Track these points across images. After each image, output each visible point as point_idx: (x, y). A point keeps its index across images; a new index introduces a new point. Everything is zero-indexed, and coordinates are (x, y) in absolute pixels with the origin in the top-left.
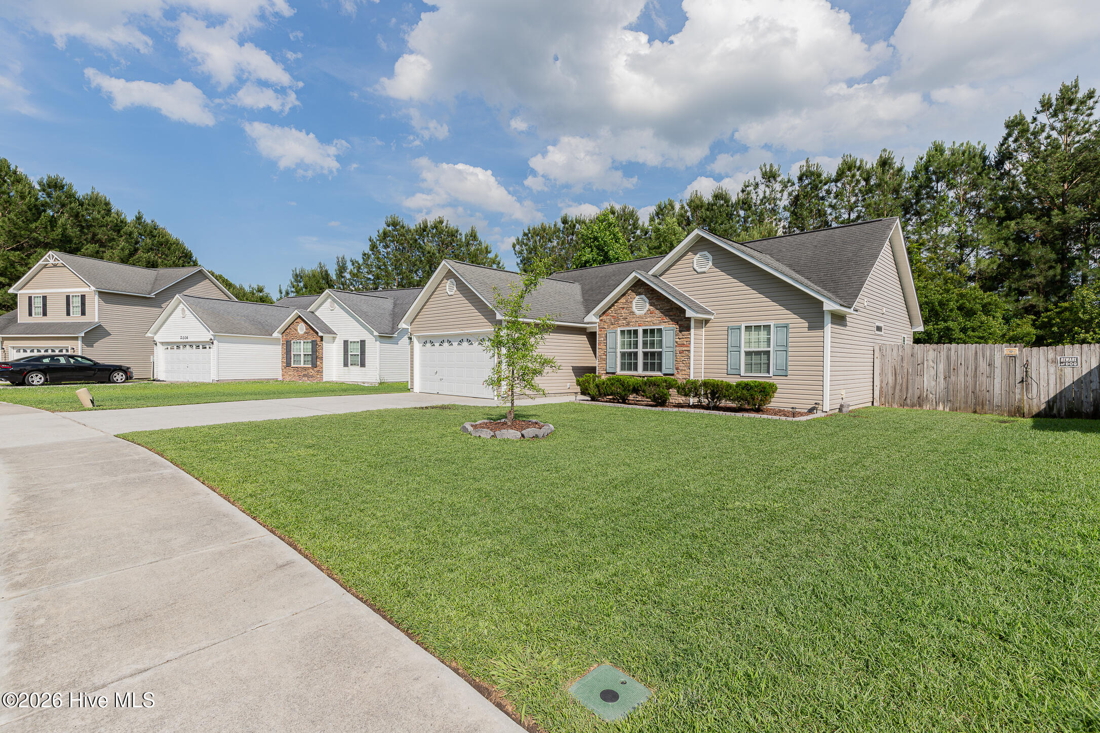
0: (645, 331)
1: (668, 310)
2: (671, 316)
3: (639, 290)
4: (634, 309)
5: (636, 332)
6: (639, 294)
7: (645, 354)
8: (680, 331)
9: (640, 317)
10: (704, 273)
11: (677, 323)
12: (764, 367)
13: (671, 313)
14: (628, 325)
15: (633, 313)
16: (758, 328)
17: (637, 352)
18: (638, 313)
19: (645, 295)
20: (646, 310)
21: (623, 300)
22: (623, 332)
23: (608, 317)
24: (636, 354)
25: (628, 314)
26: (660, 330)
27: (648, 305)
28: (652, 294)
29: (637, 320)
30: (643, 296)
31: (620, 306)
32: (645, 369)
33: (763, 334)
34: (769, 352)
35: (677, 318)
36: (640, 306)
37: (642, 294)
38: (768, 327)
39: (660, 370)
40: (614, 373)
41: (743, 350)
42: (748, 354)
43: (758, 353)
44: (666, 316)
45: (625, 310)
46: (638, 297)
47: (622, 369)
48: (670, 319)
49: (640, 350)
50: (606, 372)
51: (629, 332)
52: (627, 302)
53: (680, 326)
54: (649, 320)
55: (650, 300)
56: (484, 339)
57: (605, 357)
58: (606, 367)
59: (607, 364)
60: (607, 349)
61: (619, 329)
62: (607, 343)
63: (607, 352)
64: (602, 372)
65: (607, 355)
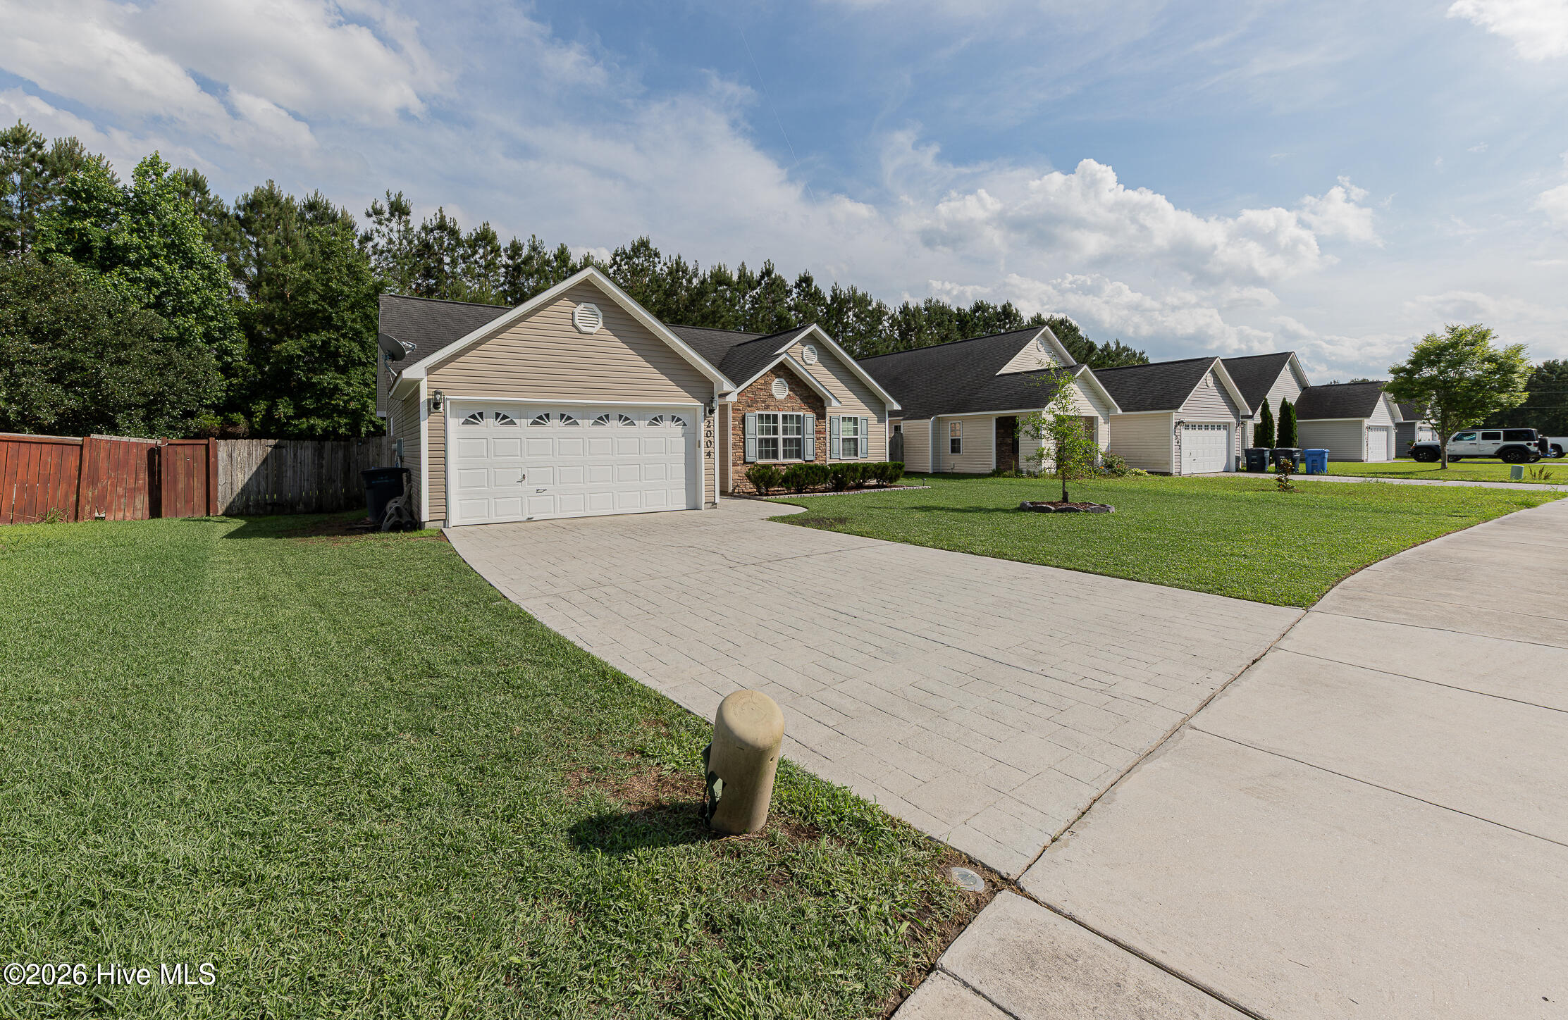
0: (785, 417)
1: (806, 397)
2: (809, 403)
3: (779, 373)
4: (773, 392)
5: (775, 417)
6: (778, 377)
7: (785, 440)
8: (817, 419)
9: (781, 401)
10: (811, 365)
11: (815, 410)
12: (852, 451)
13: (809, 401)
14: (767, 408)
15: (771, 395)
16: (850, 419)
17: (777, 439)
18: (779, 397)
19: (787, 381)
20: (785, 395)
21: (761, 381)
22: (761, 416)
23: (743, 398)
24: (775, 441)
25: (767, 397)
26: (798, 417)
27: (787, 388)
28: (792, 380)
29: (777, 404)
30: (782, 380)
31: (758, 387)
32: (785, 457)
33: (851, 425)
34: (857, 439)
35: (814, 406)
36: (780, 390)
37: (781, 377)
38: (856, 419)
39: (799, 456)
40: (753, 463)
41: (841, 437)
42: (844, 440)
43: (849, 440)
44: (805, 403)
45: (763, 393)
46: (777, 380)
47: (761, 457)
48: (809, 407)
49: (780, 437)
50: (745, 462)
51: (768, 416)
52: (766, 383)
53: (817, 414)
54: (789, 405)
55: (789, 385)
56: (661, 417)
57: (741, 444)
58: (745, 455)
59: (744, 452)
60: (744, 435)
61: (758, 412)
62: (744, 428)
63: (744, 439)
64: (738, 462)
65: (744, 443)
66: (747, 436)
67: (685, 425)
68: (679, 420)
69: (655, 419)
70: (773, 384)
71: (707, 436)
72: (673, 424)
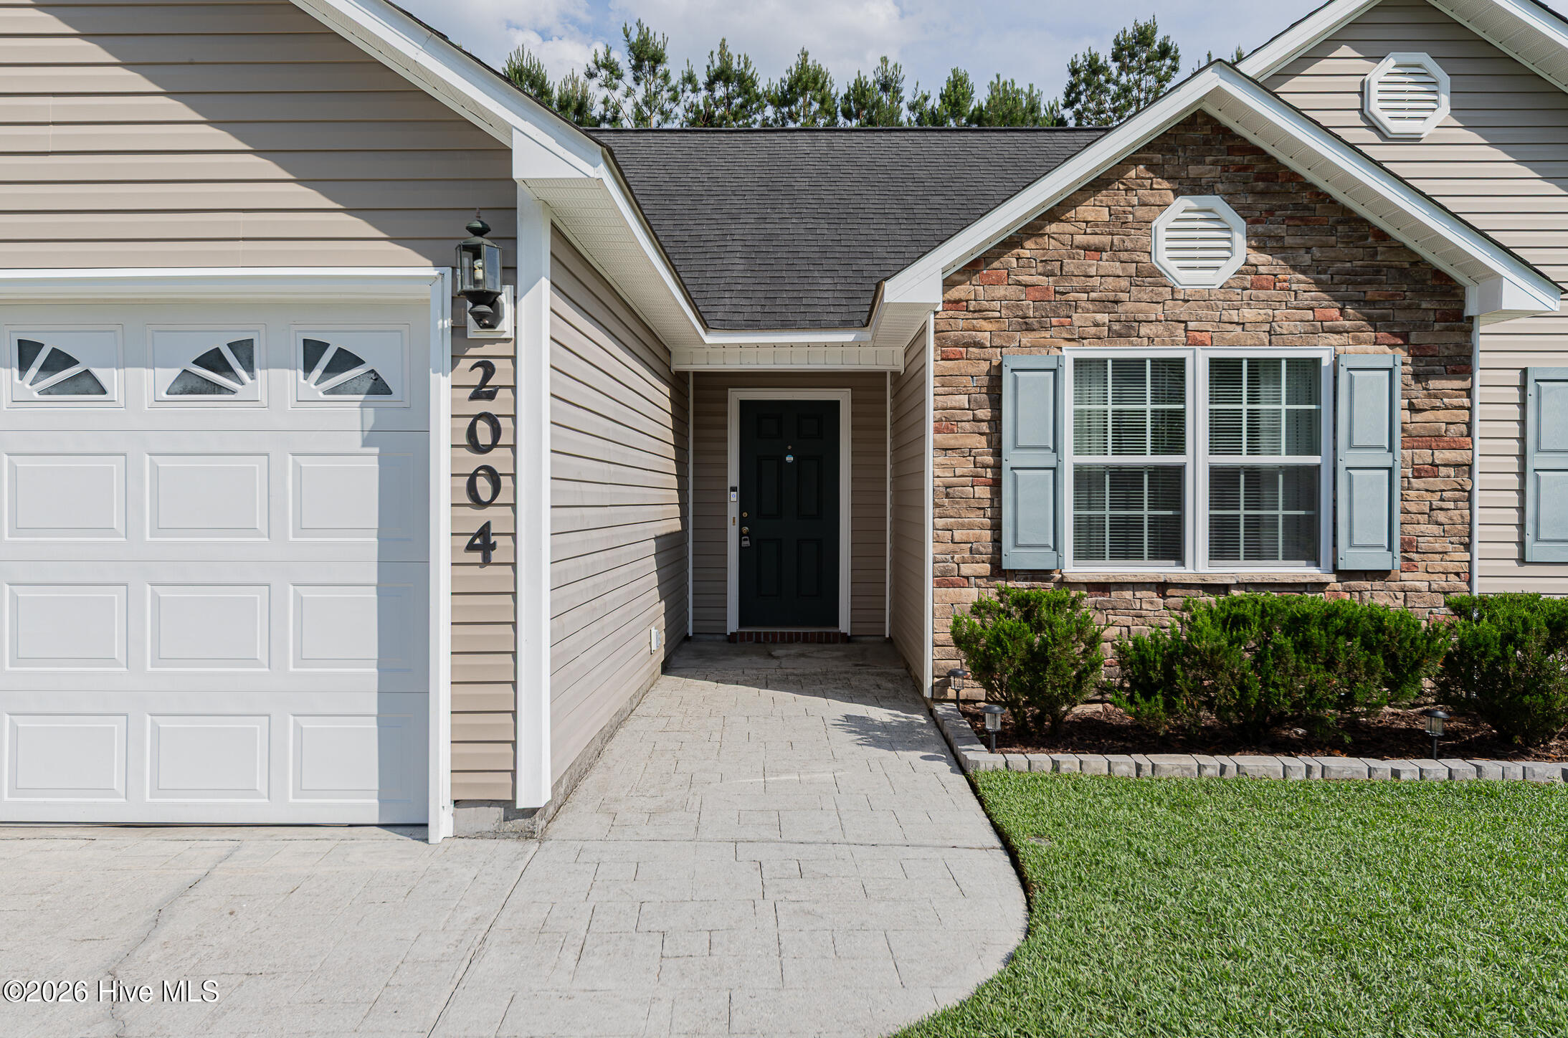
0: (1224, 372)
1: (1351, 277)
2: (1372, 303)
3: (1194, 170)
4: (1163, 258)
5: (1172, 372)
6: (1196, 185)
7: (1222, 480)
8: (1417, 377)
9: (1205, 299)
10: (1414, 140)
11: (1405, 337)
13: (1371, 293)
14: (1126, 330)
15: (1150, 276)
17: (1179, 471)
18: (1185, 278)
19: (1230, 198)
20: (1228, 270)
21: (1091, 210)
22: (1091, 369)
23: (1000, 291)
25: (1124, 283)
26: (1306, 371)
27: (1240, 240)
28: (1262, 194)
29: (1181, 311)
30: (1216, 200)
31: (1079, 239)
32: (1222, 547)
35: (1401, 316)
36: (1198, 246)
37: (1209, 189)
40: (1043, 575)
44: (1344, 301)
45: (1107, 264)
46: (1186, 202)
47: (1086, 551)
48: (1371, 320)
49: (1199, 460)
50: (998, 571)
51: (1128, 371)
52: (1119, 221)
53: (1418, 353)
54: (1249, 314)
55: (1251, 221)
56: (244, 350)
57: (984, 492)
58: (997, 541)
59: (997, 527)
60: (998, 453)
61: (1070, 353)
62: (996, 422)
63: (998, 467)
64: (966, 569)
65: (996, 485)
66: (1011, 458)
67: (379, 387)
68: (345, 360)
69: (214, 360)
70: (1162, 222)
71: (475, 446)
72: (311, 386)
